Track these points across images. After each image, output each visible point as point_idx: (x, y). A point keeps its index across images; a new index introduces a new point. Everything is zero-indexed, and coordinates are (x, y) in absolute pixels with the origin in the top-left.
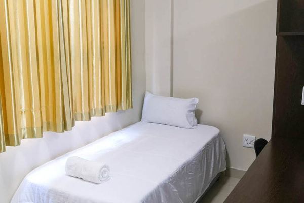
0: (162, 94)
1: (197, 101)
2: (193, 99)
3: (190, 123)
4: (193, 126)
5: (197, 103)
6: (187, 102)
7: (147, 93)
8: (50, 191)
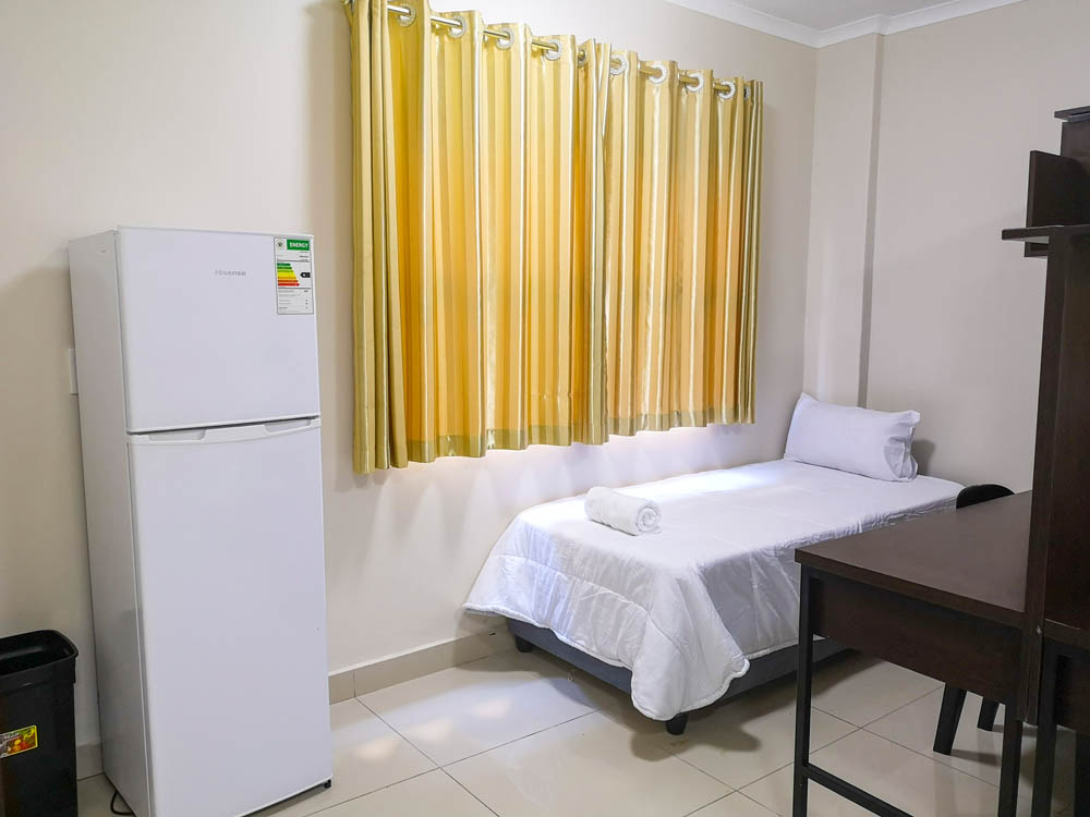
0: (839, 401)
1: (916, 417)
2: (908, 412)
3: (893, 468)
4: (901, 477)
5: (916, 424)
6: (891, 419)
7: (803, 394)
8: (552, 537)
